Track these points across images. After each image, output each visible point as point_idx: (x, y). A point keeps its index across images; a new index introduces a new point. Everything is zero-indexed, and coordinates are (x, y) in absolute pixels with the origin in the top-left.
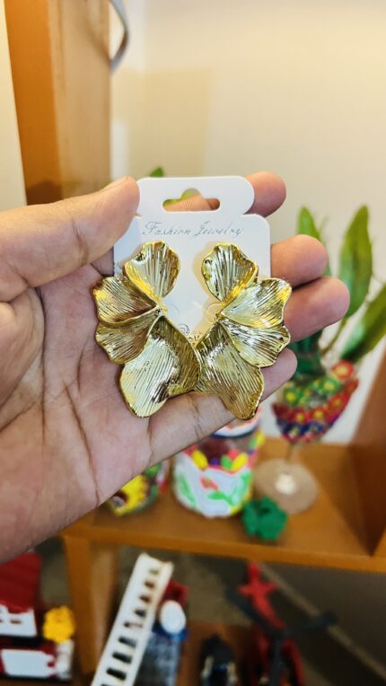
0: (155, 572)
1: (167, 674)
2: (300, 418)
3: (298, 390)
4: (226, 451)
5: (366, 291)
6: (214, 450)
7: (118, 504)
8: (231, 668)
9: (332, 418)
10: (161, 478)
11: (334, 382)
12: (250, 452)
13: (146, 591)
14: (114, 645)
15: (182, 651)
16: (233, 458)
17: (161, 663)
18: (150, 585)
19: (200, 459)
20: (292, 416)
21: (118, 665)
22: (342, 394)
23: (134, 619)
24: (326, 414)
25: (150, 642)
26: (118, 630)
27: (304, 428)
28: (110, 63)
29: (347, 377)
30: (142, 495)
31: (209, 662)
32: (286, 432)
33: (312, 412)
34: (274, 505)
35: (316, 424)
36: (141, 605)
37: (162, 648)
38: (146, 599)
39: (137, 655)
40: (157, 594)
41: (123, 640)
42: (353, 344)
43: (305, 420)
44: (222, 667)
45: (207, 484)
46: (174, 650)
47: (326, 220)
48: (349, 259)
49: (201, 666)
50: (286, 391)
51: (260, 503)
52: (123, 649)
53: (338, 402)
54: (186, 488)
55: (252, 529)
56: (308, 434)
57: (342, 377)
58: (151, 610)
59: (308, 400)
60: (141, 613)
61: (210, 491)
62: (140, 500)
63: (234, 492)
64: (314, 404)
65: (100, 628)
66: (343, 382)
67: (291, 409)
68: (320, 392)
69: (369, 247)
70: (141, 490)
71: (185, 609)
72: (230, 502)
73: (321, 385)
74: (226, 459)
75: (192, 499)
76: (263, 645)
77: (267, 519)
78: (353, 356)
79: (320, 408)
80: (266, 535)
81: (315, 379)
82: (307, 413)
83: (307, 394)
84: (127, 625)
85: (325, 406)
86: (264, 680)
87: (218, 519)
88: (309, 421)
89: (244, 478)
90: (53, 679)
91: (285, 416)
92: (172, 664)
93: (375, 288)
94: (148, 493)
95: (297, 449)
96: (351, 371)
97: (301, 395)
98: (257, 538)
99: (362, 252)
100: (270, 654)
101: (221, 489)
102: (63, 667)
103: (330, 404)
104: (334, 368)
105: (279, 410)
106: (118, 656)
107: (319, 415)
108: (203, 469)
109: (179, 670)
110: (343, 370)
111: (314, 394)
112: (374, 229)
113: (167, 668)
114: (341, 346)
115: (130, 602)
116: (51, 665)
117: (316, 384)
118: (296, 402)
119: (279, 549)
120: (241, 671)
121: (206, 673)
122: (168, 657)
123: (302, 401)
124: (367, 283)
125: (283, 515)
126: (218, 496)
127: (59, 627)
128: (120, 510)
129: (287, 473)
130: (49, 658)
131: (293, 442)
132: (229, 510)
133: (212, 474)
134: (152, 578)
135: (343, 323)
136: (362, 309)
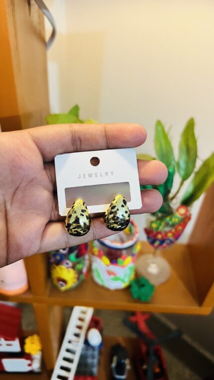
0: (84, 313)
1: (93, 366)
2: (160, 236)
3: (158, 222)
4: (120, 256)
5: (194, 166)
6: (114, 255)
7: (62, 286)
8: (127, 362)
9: (177, 236)
10: (85, 270)
11: (178, 218)
12: (133, 255)
13: (79, 323)
14: (63, 353)
15: (100, 353)
16: (124, 259)
17: (90, 361)
18: (81, 320)
19: (106, 260)
20: (155, 236)
21: (66, 364)
22: (182, 223)
23: (74, 338)
24: (174, 234)
25: (83, 350)
26: (65, 345)
27: (162, 241)
28: (46, 45)
29: (185, 214)
30: (75, 280)
31: (115, 359)
32: (152, 243)
33: (166, 234)
34: (147, 281)
35: (168, 239)
36: (77, 331)
37: (90, 352)
38: (80, 327)
39: (76, 358)
40: (85, 325)
41: (68, 351)
42: (188, 195)
43: (163, 238)
44: (122, 361)
45: (110, 273)
46: (96, 353)
47: (171, 127)
48: (184, 148)
49: (111, 361)
50: (152, 222)
51: (139, 280)
52: (69, 355)
53: (180, 228)
54: (98, 274)
55: (136, 296)
56: (165, 244)
57: (182, 215)
58: (82, 333)
59: (164, 227)
60: (77, 335)
61: (112, 276)
62: (74, 283)
63: (125, 276)
64: (167, 229)
65: (55, 345)
66: (183, 217)
67: (155, 232)
68: (171, 223)
69: (195, 142)
70: (74, 277)
71: (101, 332)
72: (123, 281)
73: (171, 219)
74: (120, 260)
75: (102, 281)
76: (144, 349)
77: (143, 290)
78: (187, 202)
79: (170, 232)
80: (143, 299)
81: (168, 216)
82: (164, 234)
83: (163, 224)
84: (70, 342)
85: (173, 230)
86: (145, 367)
87: (117, 291)
88: (164, 238)
89: (130, 269)
90: (31, 373)
91: (151, 235)
92: (95, 361)
93: (199, 164)
94: (78, 279)
95: (159, 251)
96: (187, 211)
97: (160, 225)
98: (138, 300)
99: (191, 144)
100: (148, 353)
101: (118, 275)
102: (36, 366)
103: (176, 229)
104: (177, 210)
105: (148, 232)
106: (66, 359)
107: (170, 235)
108: (108, 266)
109: (99, 363)
110: (182, 211)
111: (167, 224)
112: (197, 131)
113: (93, 363)
114: (181, 196)
115: (71, 329)
116: (30, 365)
117: (168, 219)
118: (157, 228)
119: (150, 306)
120: (133, 363)
121: (114, 365)
122: (93, 358)
123: (161, 228)
124: (194, 161)
125: (152, 287)
126: (116, 279)
127: (33, 346)
128: (63, 288)
129: (154, 263)
130: (28, 362)
131: (156, 248)
132: (122, 285)
133: (113, 268)
134: (82, 316)
135: (182, 184)
136: (192, 176)
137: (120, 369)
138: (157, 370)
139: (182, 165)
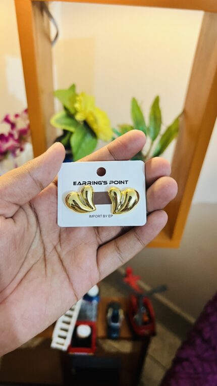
5: (159, 130)
8: (121, 312)
17: (89, 313)
28: (52, 43)
31: (110, 311)
37: (89, 307)
39: (77, 308)
42: (156, 152)
44: (117, 312)
48: (153, 117)
49: (107, 312)
69: (160, 112)
76: (134, 301)
86: (136, 317)
92: (94, 313)
93: (163, 129)
99: (157, 114)
100: (138, 303)
112: (162, 105)
113: (92, 315)
121: (110, 314)
122: (92, 310)
124: (160, 126)
135: (152, 144)
136: (159, 138)
137: (115, 318)
138: (146, 319)
139: (152, 129)
